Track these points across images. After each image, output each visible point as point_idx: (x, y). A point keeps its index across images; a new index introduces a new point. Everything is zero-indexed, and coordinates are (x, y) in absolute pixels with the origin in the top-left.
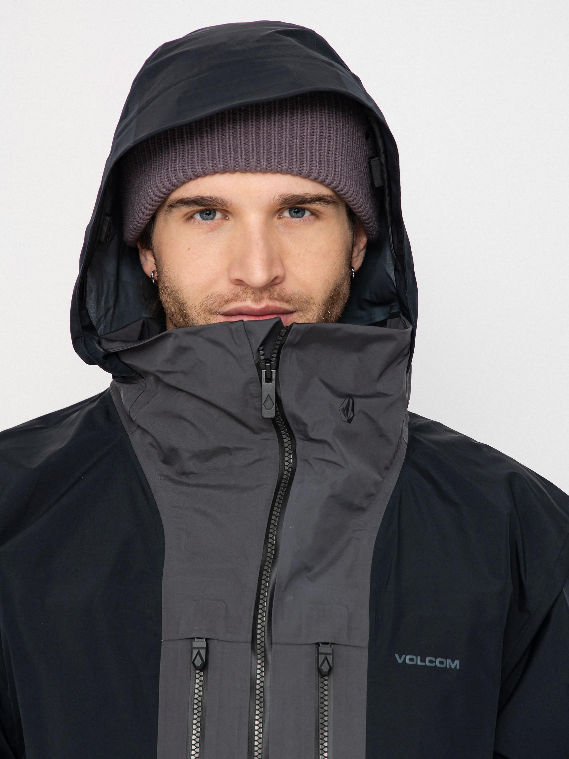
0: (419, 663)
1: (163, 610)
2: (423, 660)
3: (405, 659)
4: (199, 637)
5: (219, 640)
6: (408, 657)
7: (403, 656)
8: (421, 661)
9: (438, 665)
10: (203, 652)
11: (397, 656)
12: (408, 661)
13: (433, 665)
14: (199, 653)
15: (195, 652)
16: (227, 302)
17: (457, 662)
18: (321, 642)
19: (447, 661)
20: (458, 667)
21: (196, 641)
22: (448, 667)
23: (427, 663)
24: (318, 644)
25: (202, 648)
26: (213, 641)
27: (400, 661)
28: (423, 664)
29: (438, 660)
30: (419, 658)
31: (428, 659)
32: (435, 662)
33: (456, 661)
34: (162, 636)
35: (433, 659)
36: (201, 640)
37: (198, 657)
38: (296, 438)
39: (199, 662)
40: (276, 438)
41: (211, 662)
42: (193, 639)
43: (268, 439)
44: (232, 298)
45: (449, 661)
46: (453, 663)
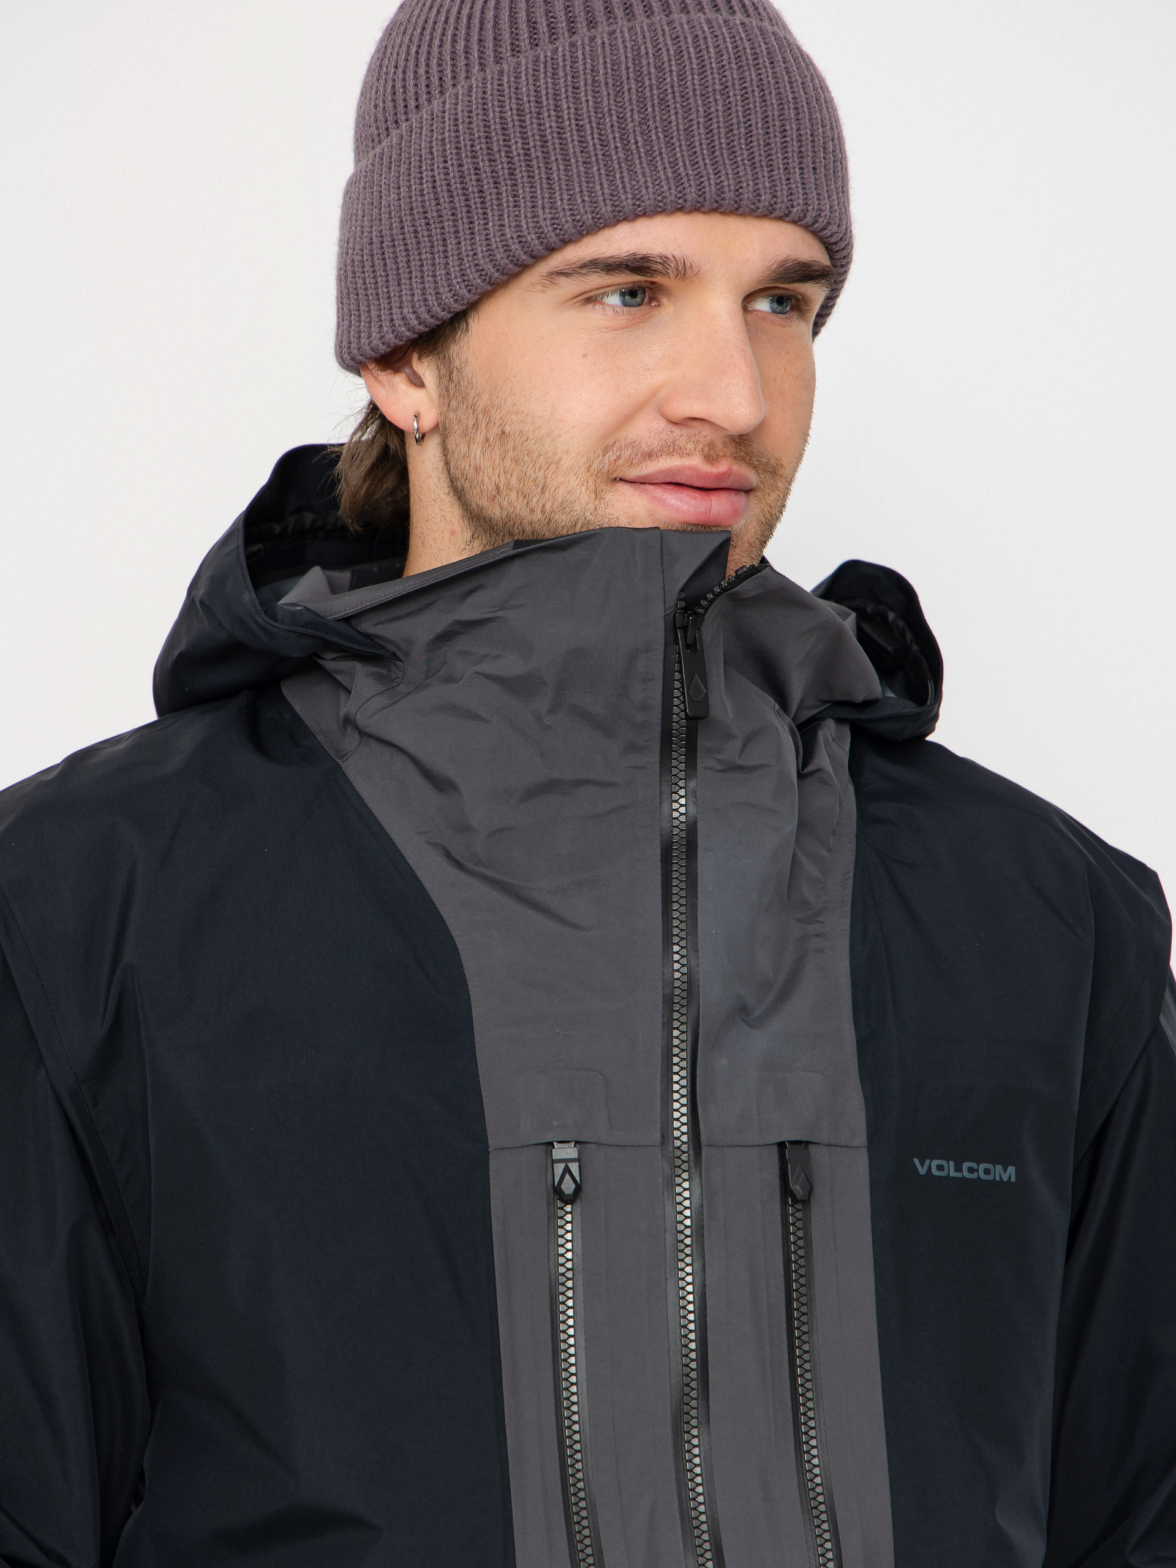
0: (953, 1174)
1: (484, 1094)
2: (958, 1169)
3: (930, 1168)
4: (564, 1140)
5: (600, 1144)
6: (935, 1163)
7: (928, 1161)
8: (956, 1171)
9: (983, 1176)
10: (574, 1168)
11: (916, 1161)
12: (935, 1172)
13: (974, 1176)
14: (567, 1170)
15: (559, 1168)
17: (1011, 1169)
18: (789, 1140)
19: (995, 1167)
20: (1013, 1180)
21: (556, 1147)
22: (998, 1179)
23: (966, 1174)
24: (781, 1145)
25: (572, 1160)
26: (589, 1145)
27: (922, 1171)
28: (958, 1175)
29: (982, 1166)
30: (952, 1163)
31: (966, 1165)
32: (977, 1171)
33: (1010, 1167)
34: (489, 1141)
35: (974, 1165)
36: (566, 1145)
37: (567, 1176)
38: (699, 766)
39: (568, 1187)
40: (657, 766)
41: (586, 1188)
42: (551, 1144)
43: (643, 768)
44: (661, 451)
45: (999, 1168)
46: (1005, 1172)
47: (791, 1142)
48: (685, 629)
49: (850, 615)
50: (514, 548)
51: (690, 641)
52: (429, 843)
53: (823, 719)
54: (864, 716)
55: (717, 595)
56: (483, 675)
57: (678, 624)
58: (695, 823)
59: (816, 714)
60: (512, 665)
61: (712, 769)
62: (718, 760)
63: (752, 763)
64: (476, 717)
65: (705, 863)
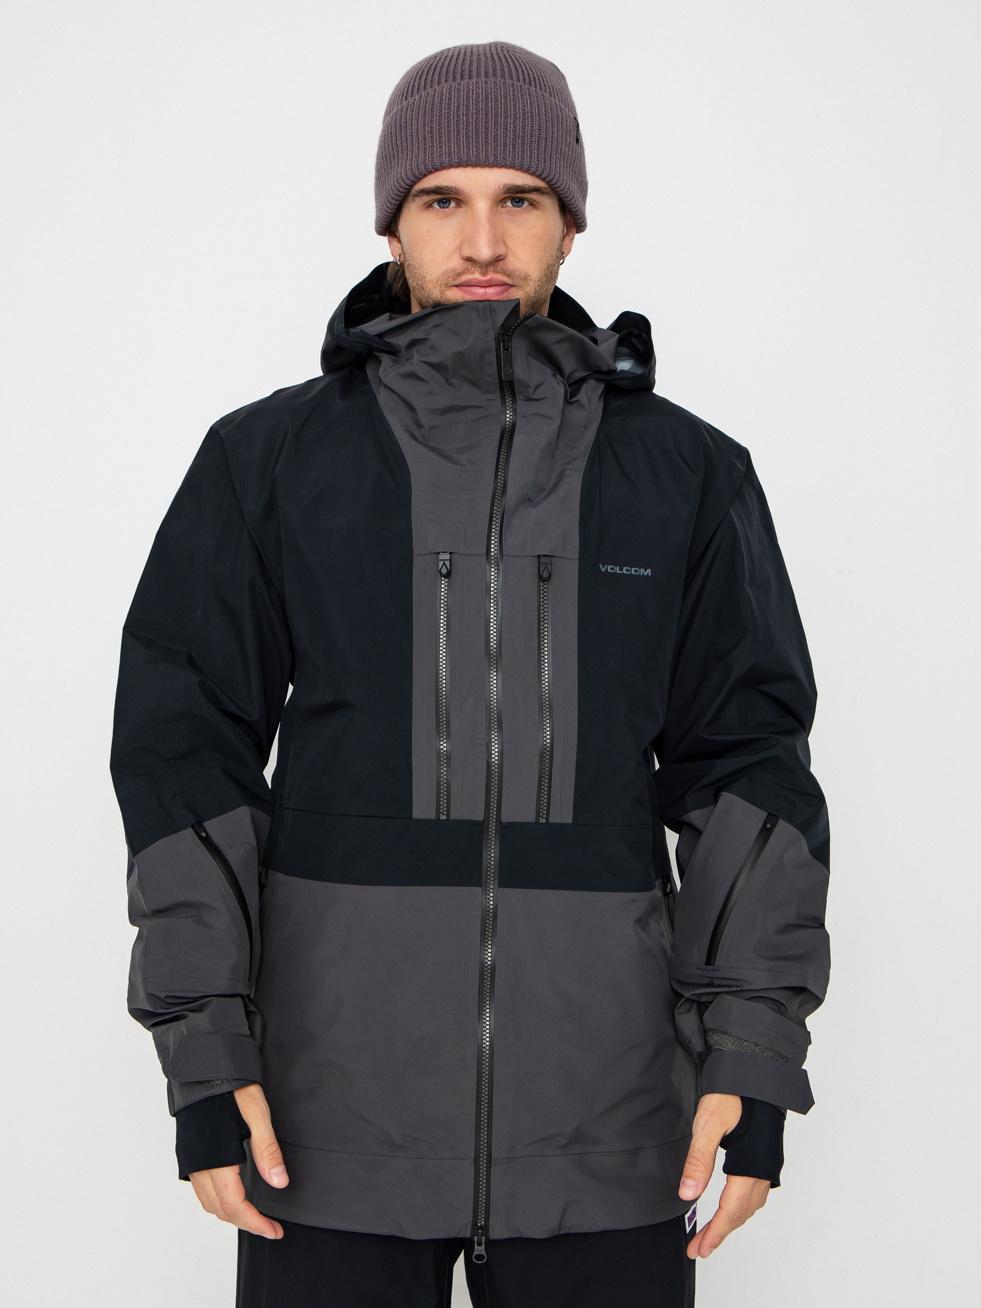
0: (618, 571)
1: (413, 532)
2: (621, 569)
3: (607, 568)
4: (445, 551)
5: (460, 553)
6: (609, 567)
7: (606, 566)
8: (620, 570)
9: (633, 573)
10: (448, 563)
11: (600, 565)
12: (609, 570)
13: (629, 573)
14: (444, 564)
15: (441, 563)
16: (459, 275)
17: (649, 571)
19: (640, 570)
20: (650, 575)
21: (441, 554)
22: (642, 574)
23: (625, 572)
24: (539, 556)
25: (447, 560)
26: (455, 553)
27: (603, 570)
28: (621, 572)
29: (633, 569)
30: (618, 567)
31: (625, 569)
32: (631, 571)
34: (413, 551)
35: (629, 568)
36: (445, 554)
37: (444, 567)
38: (517, 399)
39: (444, 571)
40: (500, 399)
41: (453, 572)
42: (439, 553)
43: (493, 400)
44: (463, 272)
45: (642, 570)
46: (646, 571)
47: (543, 555)
48: (504, 342)
49: (616, 335)
50: (432, 309)
51: (506, 347)
52: (406, 430)
53: (589, 379)
54: (610, 378)
55: (516, 327)
56: (423, 362)
57: (500, 340)
58: (516, 423)
59: (584, 377)
60: (434, 359)
61: (522, 400)
62: (524, 396)
63: (538, 397)
64: (422, 380)
65: (517, 438)
